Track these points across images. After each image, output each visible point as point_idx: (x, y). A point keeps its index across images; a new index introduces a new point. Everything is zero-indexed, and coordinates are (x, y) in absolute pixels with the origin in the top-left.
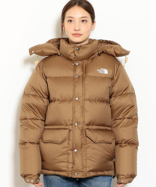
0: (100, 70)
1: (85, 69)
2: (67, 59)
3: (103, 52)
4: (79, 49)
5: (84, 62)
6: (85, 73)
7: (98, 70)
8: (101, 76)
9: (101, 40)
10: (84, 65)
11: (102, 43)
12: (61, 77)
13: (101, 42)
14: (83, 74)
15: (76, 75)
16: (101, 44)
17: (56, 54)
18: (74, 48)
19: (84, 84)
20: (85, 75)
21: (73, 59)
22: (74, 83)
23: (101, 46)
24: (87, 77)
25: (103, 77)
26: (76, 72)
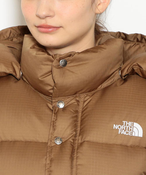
0: (122, 127)
1: (82, 121)
2: (36, 89)
3: (133, 72)
4: (65, 64)
5: (82, 100)
6: (82, 132)
7: (115, 127)
8: (125, 143)
9: (137, 34)
10: (80, 109)
11: (141, 42)
12: (15, 142)
13: (138, 41)
14: (75, 136)
15: (56, 138)
16: (137, 47)
17: (10, 75)
18: (52, 61)
19: (74, 166)
20: (79, 140)
21: (51, 91)
22: (48, 162)
23: (137, 50)
24: (85, 147)
25: (129, 145)
26: (54, 130)
